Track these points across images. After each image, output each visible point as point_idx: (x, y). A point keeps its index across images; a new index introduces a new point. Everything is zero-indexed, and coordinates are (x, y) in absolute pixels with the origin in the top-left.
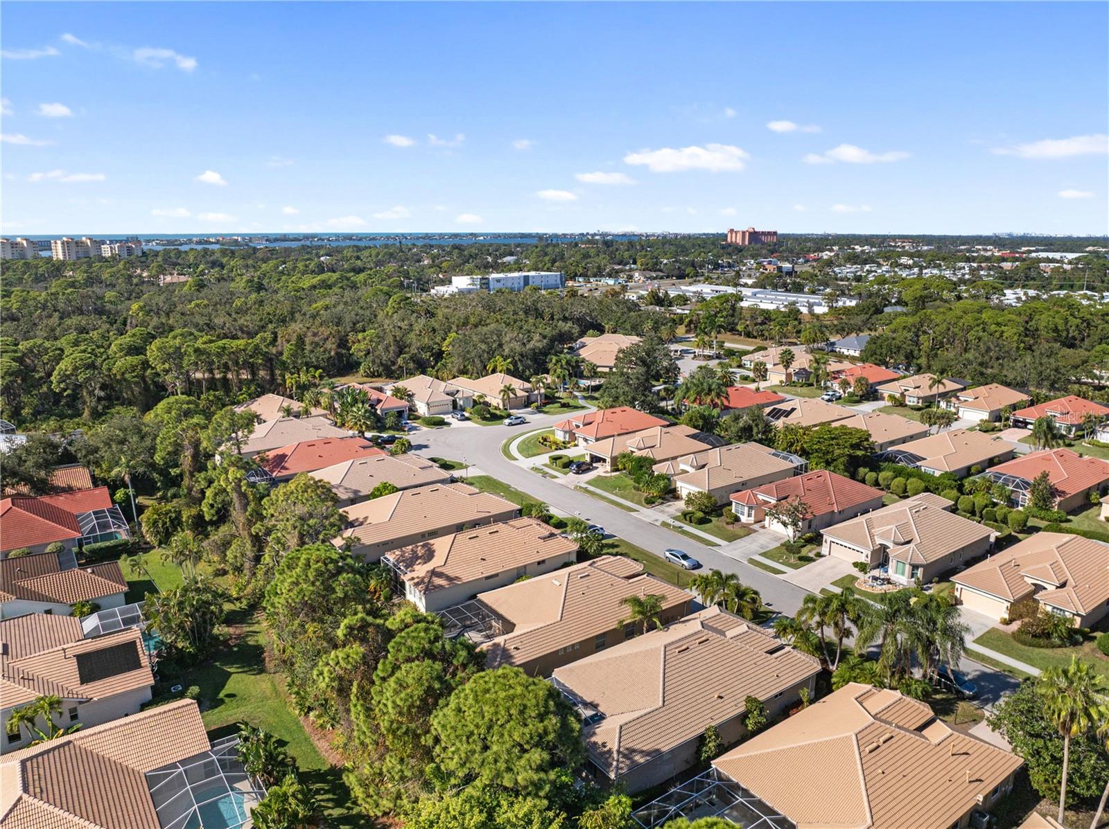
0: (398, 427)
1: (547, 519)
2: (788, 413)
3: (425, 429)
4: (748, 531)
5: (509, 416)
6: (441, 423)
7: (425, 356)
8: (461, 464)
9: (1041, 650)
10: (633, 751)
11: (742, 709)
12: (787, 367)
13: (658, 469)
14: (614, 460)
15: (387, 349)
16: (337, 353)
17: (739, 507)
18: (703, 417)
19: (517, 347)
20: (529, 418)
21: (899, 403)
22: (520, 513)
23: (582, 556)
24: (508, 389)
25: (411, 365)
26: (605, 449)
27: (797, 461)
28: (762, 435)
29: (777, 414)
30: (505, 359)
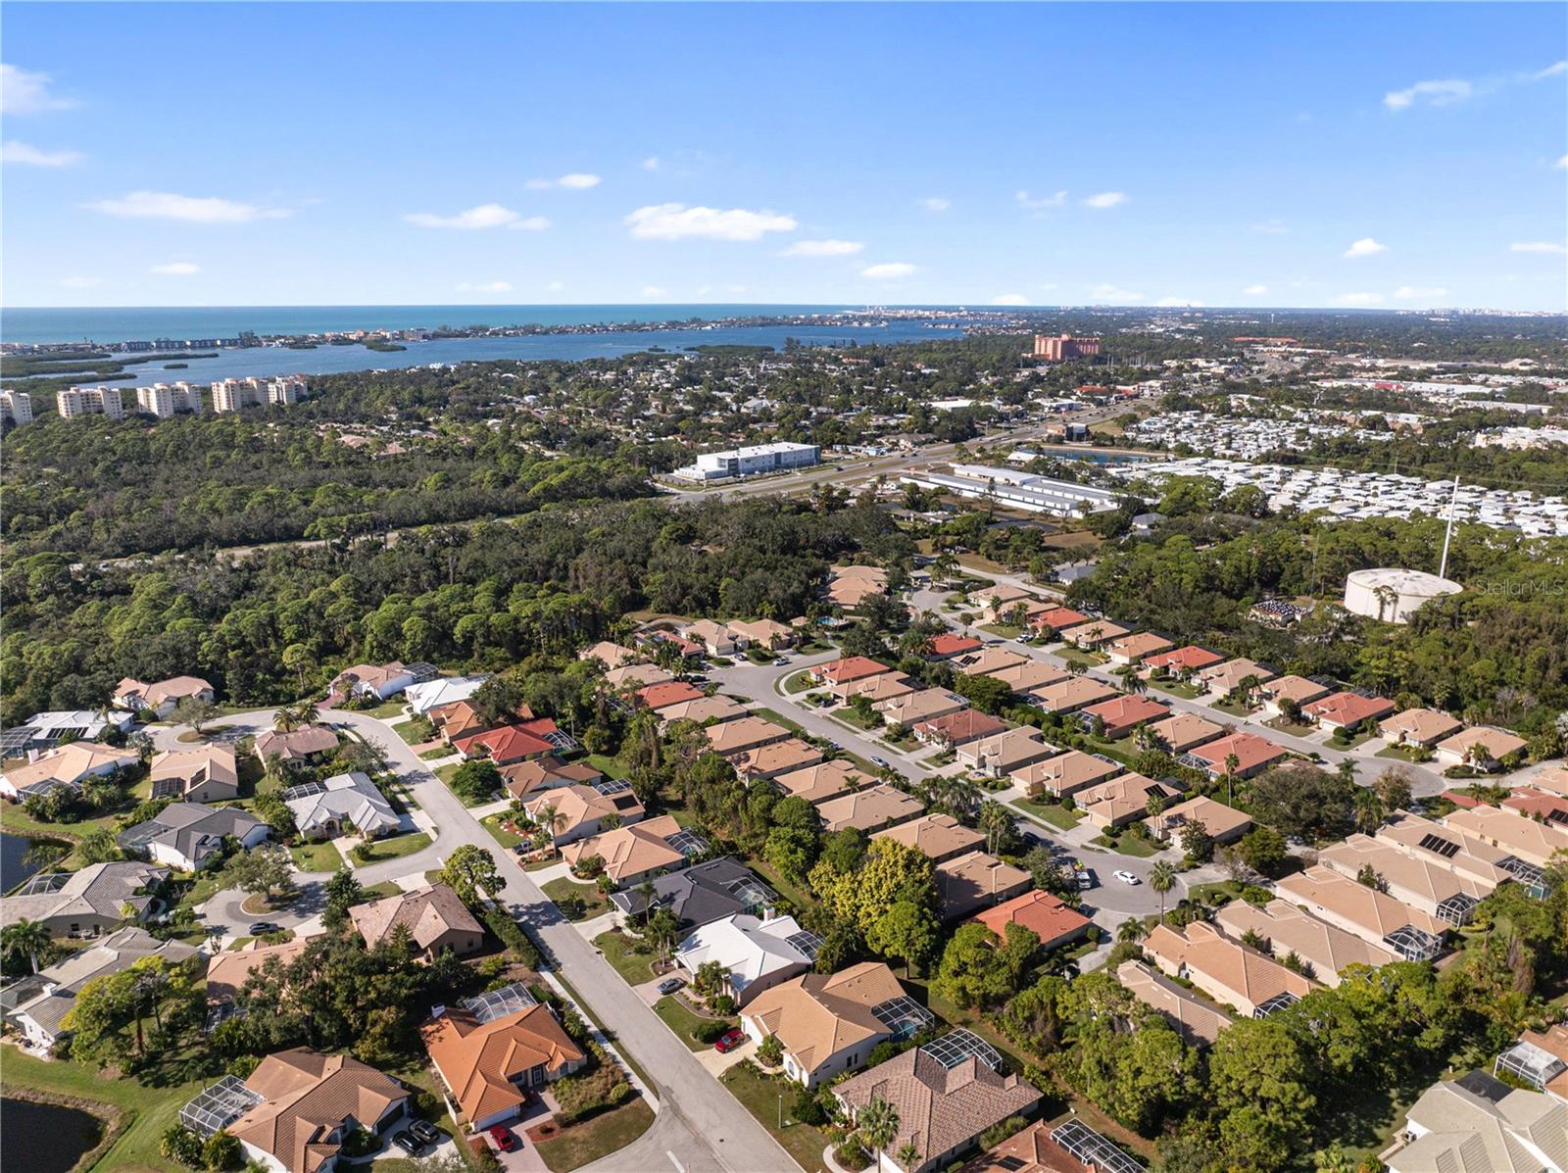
0: (700, 668)
1: (806, 738)
2: (975, 661)
3: (717, 668)
4: (921, 746)
5: (777, 657)
6: (729, 663)
7: (705, 596)
8: (751, 699)
9: (1038, 806)
11: (886, 820)
12: (996, 610)
13: (875, 707)
14: (848, 698)
15: (674, 592)
16: (631, 592)
17: (918, 733)
18: (911, 665)
19: (781, 594)
20: (792, 658)
21: (1074, 646)
22: (790, 736)
23: (825, 759)
24: (776, 637)
26: (843, 691)
27: (964, 701)
28: (947, 681)
29: (968, 661)
30: (771, 603)
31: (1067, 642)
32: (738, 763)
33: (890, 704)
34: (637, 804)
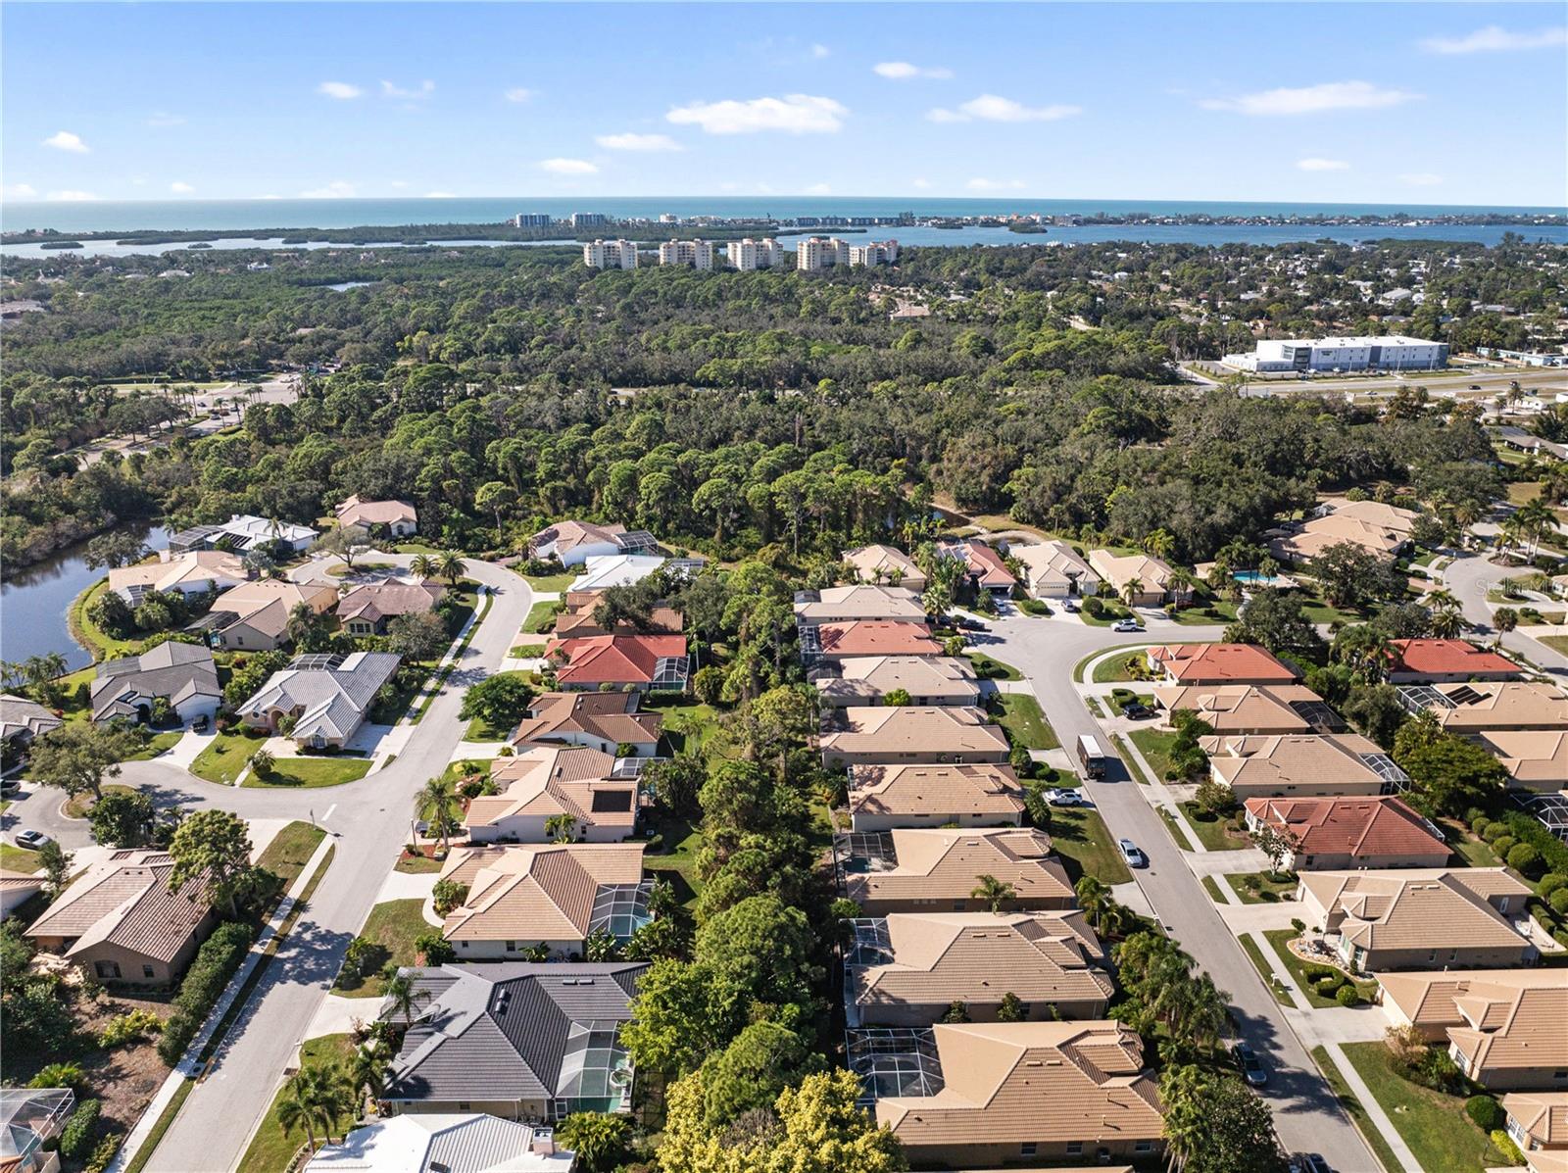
0: (990, 609)
2: (1476, 699)
3: (1020, 615)
4: (1246, 844)
5: (1126, 617)
6: (1047, 612)
7: (1086, 507)
8: (1018, 673)
9: (1406, 1083)
10: (882, 992)
11: (999, 1000)
13: (1204, 742)
14: (1176, 714)
16: (989, 488)
17: (1249, 814)
19: (1190, 520)
20: (1151, 624)
22: (997, 758)
23: (1023, 820)
24: (1143, 584)
25: (1067, 517)
26: (1178, 698)
27: (1394, 775)
28: (1386, 726)
29: (1461, 696)
30: (1169, 532)
32: (863, 780)
33: (1230, 743)
34: (627, 809)
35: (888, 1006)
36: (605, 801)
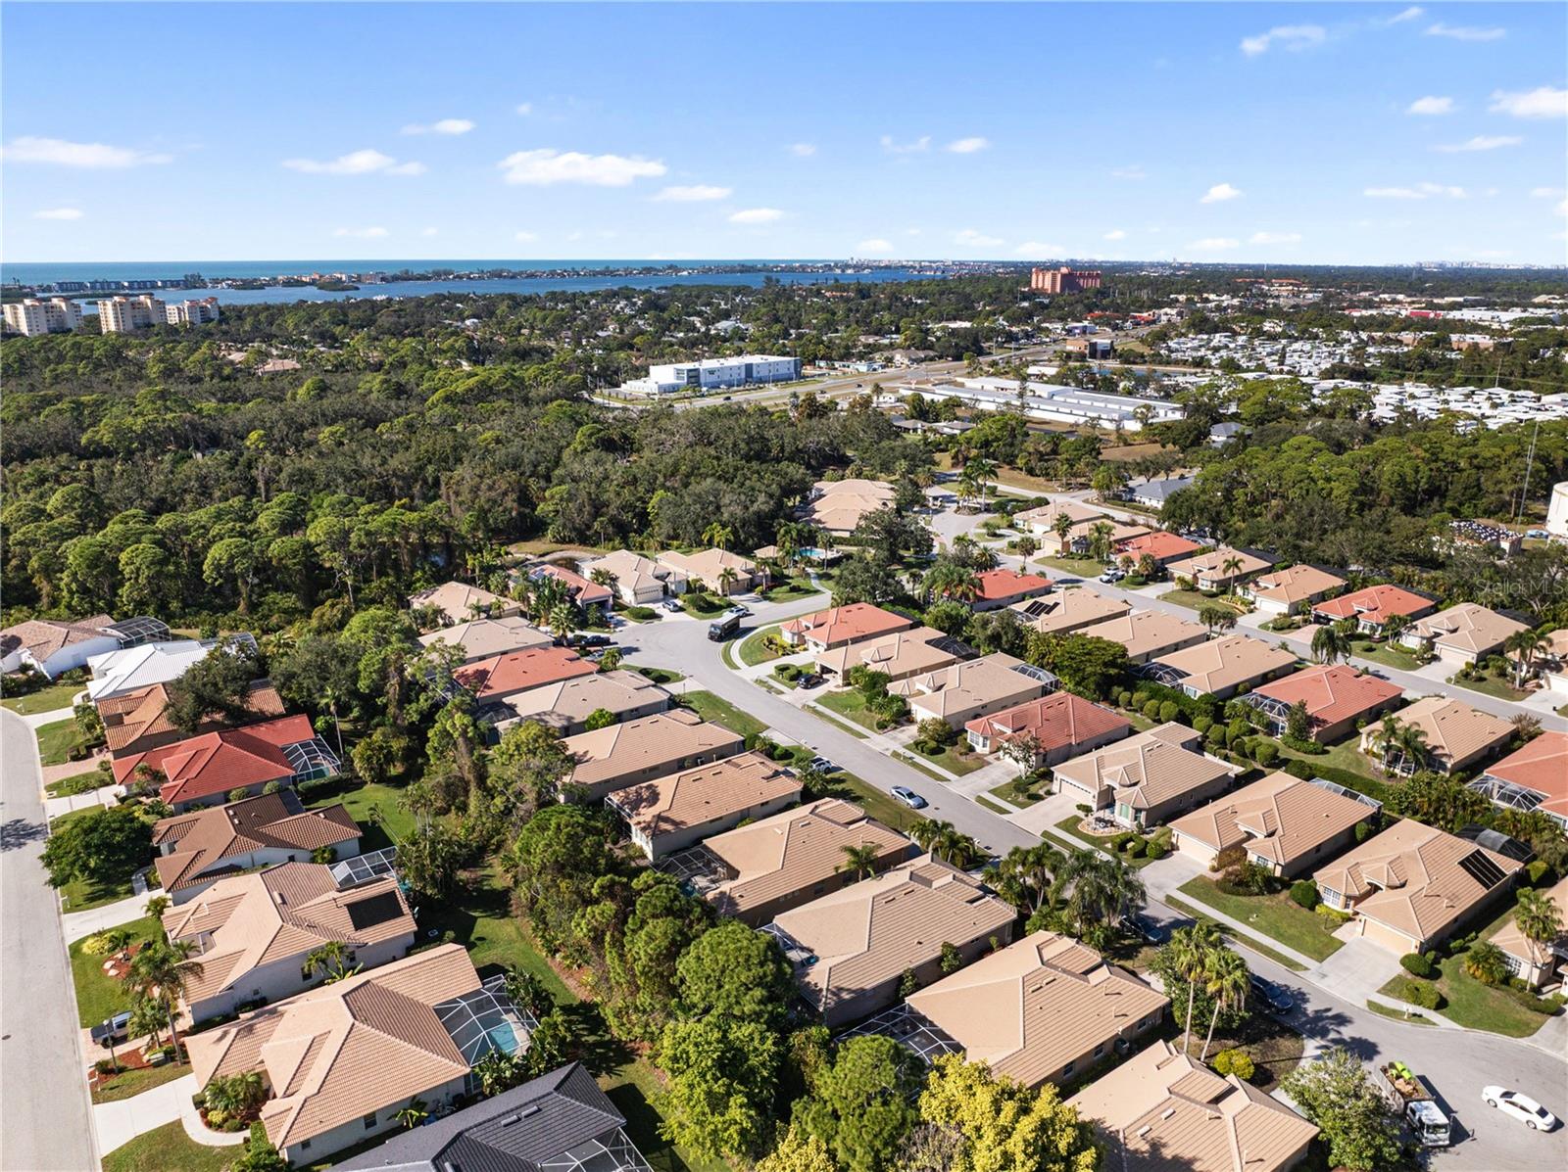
0: (603, 623)
1: (771, 752)
2: (1049, 609)
3: (632, 624)
4: (982, 763)
5: (730, 605)
6: (653, 616)
7: (627, 517)
8: (677, 675)
9: (1240, 898)
10: (841, 989)
11: (938, 953)
12: (1063, 535)
13: (894, 689)
14: (846, 674)
15: (580, 511)
16: (519, 514)
17: (973, 736)
18: (949, 616)
19: (738, 511)
20: (753, 607)
21: (1190, 587)
22: (742, 747)
23: (807, 797)
24: (728, 573)
25: (610, 530)
26: (837, 660)
27: (1047, 677)
28: (1012, 642)
29: (1037, 609)
30: (724, 526)
31: (1182, 580)
32: (635, 805)
33: (921, 683)
34: (400, 914)
35: (852, 999)
36: (365, 914)
